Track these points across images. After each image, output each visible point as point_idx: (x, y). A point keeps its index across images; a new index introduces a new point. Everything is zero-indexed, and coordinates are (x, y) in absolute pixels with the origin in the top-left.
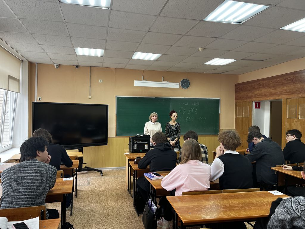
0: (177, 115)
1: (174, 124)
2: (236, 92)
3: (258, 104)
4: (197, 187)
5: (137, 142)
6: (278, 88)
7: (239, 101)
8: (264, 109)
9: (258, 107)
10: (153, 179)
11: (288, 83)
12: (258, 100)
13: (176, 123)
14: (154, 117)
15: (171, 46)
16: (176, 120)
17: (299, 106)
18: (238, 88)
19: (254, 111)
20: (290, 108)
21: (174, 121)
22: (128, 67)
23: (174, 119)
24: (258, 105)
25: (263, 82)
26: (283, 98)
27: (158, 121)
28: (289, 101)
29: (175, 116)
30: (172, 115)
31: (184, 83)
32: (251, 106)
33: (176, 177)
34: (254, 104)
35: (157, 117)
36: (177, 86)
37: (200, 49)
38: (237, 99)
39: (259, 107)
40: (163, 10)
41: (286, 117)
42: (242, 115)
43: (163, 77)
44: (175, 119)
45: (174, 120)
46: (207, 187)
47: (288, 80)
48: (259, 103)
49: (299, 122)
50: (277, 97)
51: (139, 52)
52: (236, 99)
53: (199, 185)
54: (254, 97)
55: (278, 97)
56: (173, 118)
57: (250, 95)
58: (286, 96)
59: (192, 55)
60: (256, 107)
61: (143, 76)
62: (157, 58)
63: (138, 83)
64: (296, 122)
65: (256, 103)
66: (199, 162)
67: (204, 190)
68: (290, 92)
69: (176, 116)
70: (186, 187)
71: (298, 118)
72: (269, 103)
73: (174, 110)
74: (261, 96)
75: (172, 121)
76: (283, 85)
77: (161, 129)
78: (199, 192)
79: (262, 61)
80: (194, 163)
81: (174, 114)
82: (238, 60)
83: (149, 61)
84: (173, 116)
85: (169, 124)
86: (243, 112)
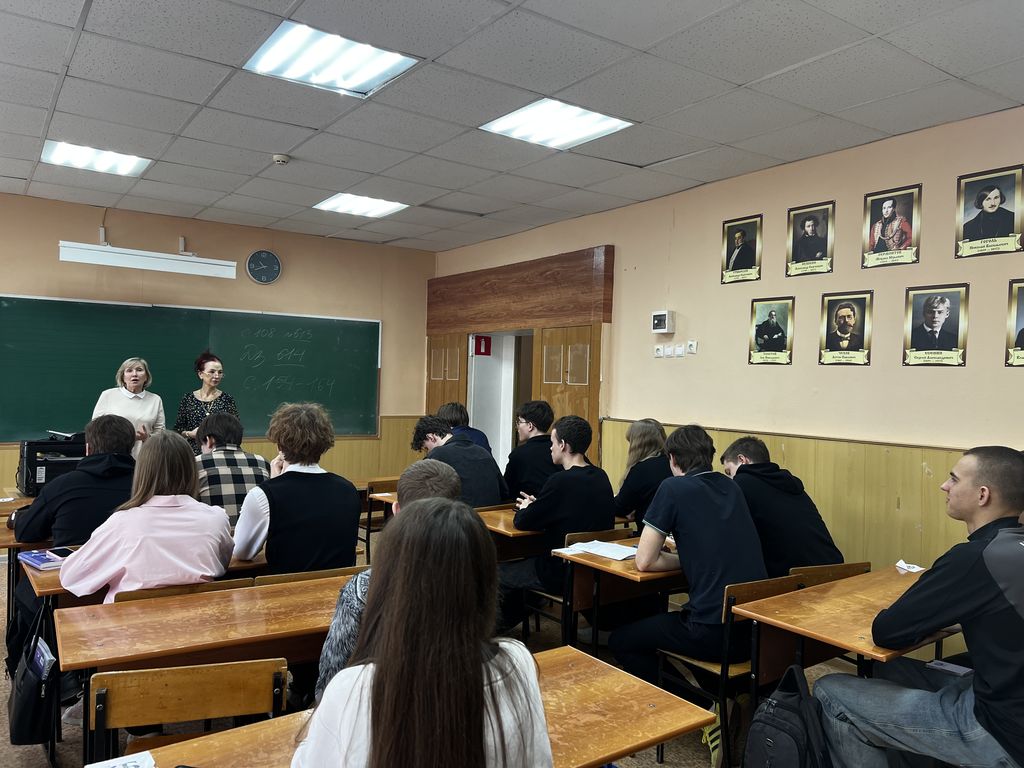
0: (221, 368)
1: (210, 398)
2: (429, 304)
3: (483, 343)
4: (167, 576)
5: (50, 458)
6: (525, 298)
7: (435, 331)
8: (500, 357)
9: (483, 350)
10: (42, 566)
11: (546, 285)
12: (484, 329)
13: (218, 393)
14: (134, 373)
15: (176, 136)
16: (219, 384)
17: (567, 349)
18: (434, 293)
19: (474, 361)
20: (549, 354)
21: (212, 389)
22: (36, 190)
23: (211, 380)
24: (485, 345)
25: (493, 279)
26: (535, 325)
27: (152, 390)
28: (547, 334)
29: (212, 371)
30: (202, 369)
31: (258, 265)
32: (464, 347)
33: (104, 550)
34: (472, 342)
35: (143, 373)
36: (227, 270)
37: (276, 157)
38: (433, 325)
39: (488, 352)
40: (90, 16)
41: (541, 380)
42: (444, 375)
43: (181, 240)
44: (215, 382)
45: (212, 384)
46: (201, 573)
47: (546, 278)
48: (488, 341)
49: (567, 394)
50: (523, 325)
51: (63, 143)
52: (430, 326)
53: (176, 568)
54: (472, 320)
55: (525, 322)
56: (207, 379)
57: (462, 313)
58: (542, 322)
59: (260, 172)
60: (478, 352)
61: (102, 230)
62: (142, 170)
63: (72, 252)
64: (562, 392)
65: (478, 340)
66: (188, 501)
67: (193, 581)
68: (551, 311)
69: (220, 372)
70: (132, 579)
71: (565, 381)
72: (512, 340)
73: (211, 352)
74: (489, 318)
75: (206, 387)
76: (535, 289)
77: (162, 415)
78: (175, 590)
79: (482, 215)
80: (170, 502)
81: (210, 365)
82: (412, 206)
83: (112, 178)
84: (206, 372)
85: (193, 396)
86: (445, 367)
